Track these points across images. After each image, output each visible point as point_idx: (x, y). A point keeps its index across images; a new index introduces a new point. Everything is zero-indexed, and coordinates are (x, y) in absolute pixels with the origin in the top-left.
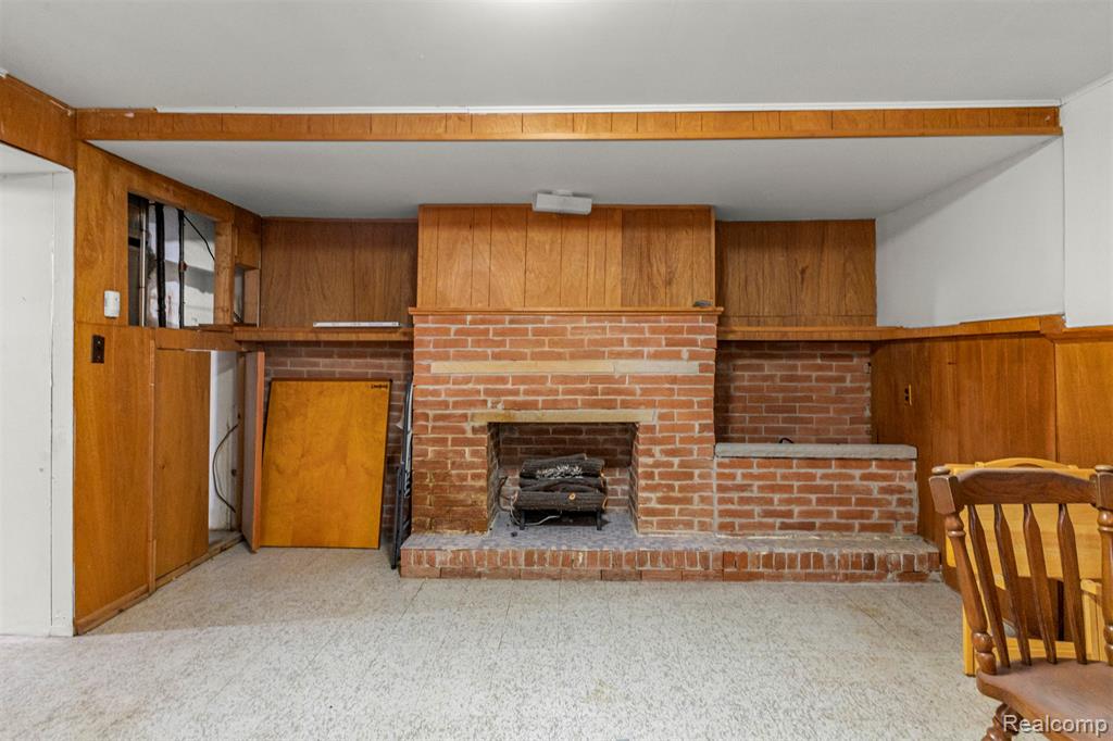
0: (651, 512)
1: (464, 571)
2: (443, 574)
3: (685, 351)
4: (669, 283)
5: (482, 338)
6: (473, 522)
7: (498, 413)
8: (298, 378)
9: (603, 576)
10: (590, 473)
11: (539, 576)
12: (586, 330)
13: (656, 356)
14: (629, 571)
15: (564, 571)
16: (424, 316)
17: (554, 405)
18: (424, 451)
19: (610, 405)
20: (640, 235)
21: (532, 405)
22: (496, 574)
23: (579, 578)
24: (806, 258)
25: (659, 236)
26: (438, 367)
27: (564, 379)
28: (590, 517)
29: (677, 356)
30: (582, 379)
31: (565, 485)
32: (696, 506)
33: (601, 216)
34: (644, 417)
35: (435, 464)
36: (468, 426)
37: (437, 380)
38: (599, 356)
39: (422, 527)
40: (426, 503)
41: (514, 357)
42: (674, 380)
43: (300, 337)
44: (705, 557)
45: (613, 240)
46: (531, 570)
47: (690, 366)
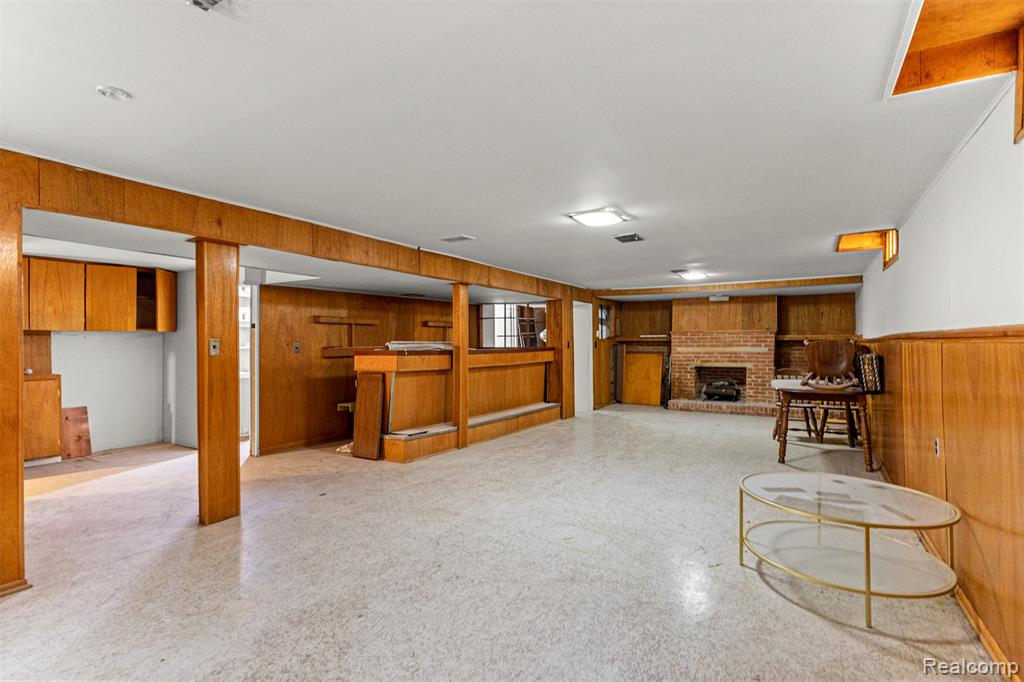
0: (750, 396)
1: (688, 409)
2: (681, 410)
3: (763, 344)
4: (759, 321)
5: (693, 340)
6: (689, 397)
7: (698, 363)
8: (637, 353)
9: (732, 413)
10: (731, 384)
11: (711, 412)
12: (728, 338)
13: (752, 346)
14: (742, 412)
15: (719, 411)
16: (674, 334)
17: (717, 361)
18: (675, 374)
19: (737, 361)
20: (748, 306)
21: (709, 361)
22: (697, 410)
23: (724, 413)
24: (824, 308)
25: (756, 305)
26: (679, 349)
27: (721, 353)
28: (735, 398)
29: (760, 346)
30: (727, 353)
31: (722, 387)
32: (767, 395)
33: (733, 299)
34: (748, 365)
35: (679, 378)
36: (689, 368)
37: (679, 353)
38: (732, 346)
39: (674, 398)
40: (675, 390)
41: (703, 346)
42: (759, 354)
43: (635, 340)
44: (766, 409)
45: (739, 307)
46: (707, 411)
47: (766, 349)
